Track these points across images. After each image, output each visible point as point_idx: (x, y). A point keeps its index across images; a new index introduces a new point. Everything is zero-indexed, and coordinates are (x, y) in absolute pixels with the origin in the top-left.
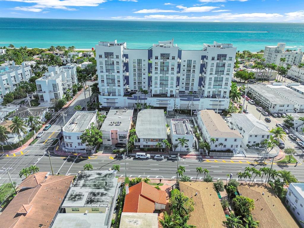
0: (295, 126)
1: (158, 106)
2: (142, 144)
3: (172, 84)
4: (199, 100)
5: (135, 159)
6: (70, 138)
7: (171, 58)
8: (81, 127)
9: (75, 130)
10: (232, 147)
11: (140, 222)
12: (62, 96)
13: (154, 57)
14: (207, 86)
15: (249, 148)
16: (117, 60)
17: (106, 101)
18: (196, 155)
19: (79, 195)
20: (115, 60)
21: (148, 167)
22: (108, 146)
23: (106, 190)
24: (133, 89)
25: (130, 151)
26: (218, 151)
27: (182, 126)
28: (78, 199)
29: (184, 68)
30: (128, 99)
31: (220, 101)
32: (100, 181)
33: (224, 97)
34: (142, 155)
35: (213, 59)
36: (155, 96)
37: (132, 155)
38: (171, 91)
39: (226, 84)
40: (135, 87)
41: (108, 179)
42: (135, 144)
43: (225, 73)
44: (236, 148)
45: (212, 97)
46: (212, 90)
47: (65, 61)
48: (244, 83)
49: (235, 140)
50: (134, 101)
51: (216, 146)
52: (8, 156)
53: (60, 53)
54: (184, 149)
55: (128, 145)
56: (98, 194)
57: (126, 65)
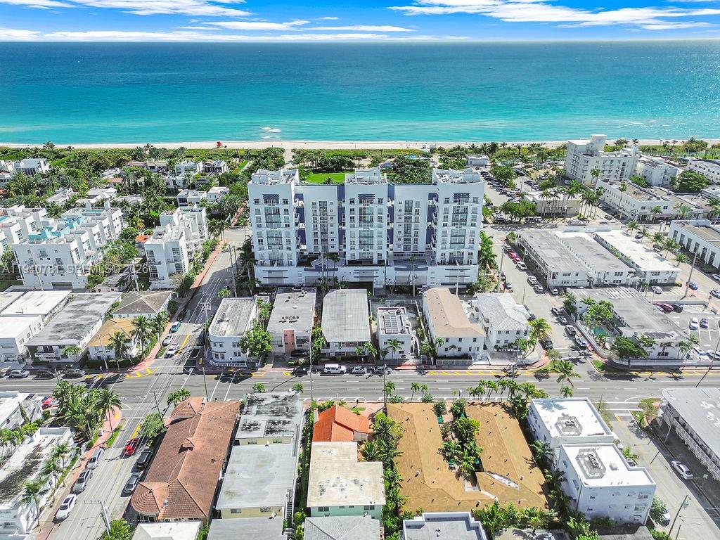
0: (579, 311)
1: (357, 280)
2: (332, 351)
3: (380, 243)
4: (427, 269)
5: (323, 374)
6: (221, 346)
7: (376, 200)
8: (236, 328)
9: (228, 333)
10: (470, 350)
11: (335, 452)
12: (187, 268)
13: (347, 201)
14: (439, 244)
15: (498, 351)
16: (286, 207)
17: (266, 274)
18: (416, 365)
19: (254, 425)
20: (282, 207)
21: (343, 385)
22: (280, 355)
23: (288, 417)
24: (312, 250)
25: (315, 363)
26: (450, 358)
27: (394, 318)
28: (254, 429)
29: (399, 213)
30: (305, 270)
31: (462, 270)
32: (279, 406)
33: (469, 263)
34: (333, 368)
35: (447, 201)
36: (352, 263)
37: (319, 367)
38: (379, 255)
39: (472, 241)
40: (316, 248)
41: (289, 404)
42: (323, 351)
43: (469, 222)
44: (476, 352)
45: (450, 263)
46: (447, 252)
47: (171, 183)
48: (518, 223)
49: (475, 340)
50: (316, 274)
51: (446, 350)
52: (128, 376)
53: (160, 165)
54: (397, 356)
55: (311, 353)
56: (279, 422)
57: (300, 211)
